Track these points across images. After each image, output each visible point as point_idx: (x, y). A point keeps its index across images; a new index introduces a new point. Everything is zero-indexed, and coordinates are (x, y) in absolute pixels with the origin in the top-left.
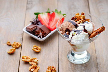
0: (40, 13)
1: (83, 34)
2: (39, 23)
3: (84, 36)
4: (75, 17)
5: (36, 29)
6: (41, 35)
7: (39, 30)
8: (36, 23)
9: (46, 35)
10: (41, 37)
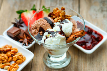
0: (24, 11)
1: (58, 38)
2: (23, 25)
3: (60, 40)
4: (53, 12)
5: (20, 33)
6: (26, 42)
7: (23, 34)
8: (19, 24)
9: (32, 41)
10: (27, 44)
